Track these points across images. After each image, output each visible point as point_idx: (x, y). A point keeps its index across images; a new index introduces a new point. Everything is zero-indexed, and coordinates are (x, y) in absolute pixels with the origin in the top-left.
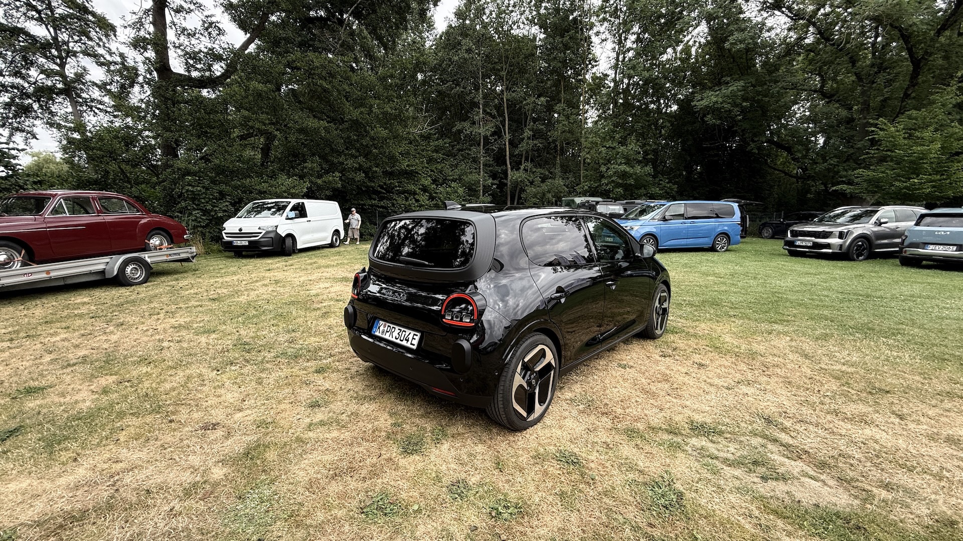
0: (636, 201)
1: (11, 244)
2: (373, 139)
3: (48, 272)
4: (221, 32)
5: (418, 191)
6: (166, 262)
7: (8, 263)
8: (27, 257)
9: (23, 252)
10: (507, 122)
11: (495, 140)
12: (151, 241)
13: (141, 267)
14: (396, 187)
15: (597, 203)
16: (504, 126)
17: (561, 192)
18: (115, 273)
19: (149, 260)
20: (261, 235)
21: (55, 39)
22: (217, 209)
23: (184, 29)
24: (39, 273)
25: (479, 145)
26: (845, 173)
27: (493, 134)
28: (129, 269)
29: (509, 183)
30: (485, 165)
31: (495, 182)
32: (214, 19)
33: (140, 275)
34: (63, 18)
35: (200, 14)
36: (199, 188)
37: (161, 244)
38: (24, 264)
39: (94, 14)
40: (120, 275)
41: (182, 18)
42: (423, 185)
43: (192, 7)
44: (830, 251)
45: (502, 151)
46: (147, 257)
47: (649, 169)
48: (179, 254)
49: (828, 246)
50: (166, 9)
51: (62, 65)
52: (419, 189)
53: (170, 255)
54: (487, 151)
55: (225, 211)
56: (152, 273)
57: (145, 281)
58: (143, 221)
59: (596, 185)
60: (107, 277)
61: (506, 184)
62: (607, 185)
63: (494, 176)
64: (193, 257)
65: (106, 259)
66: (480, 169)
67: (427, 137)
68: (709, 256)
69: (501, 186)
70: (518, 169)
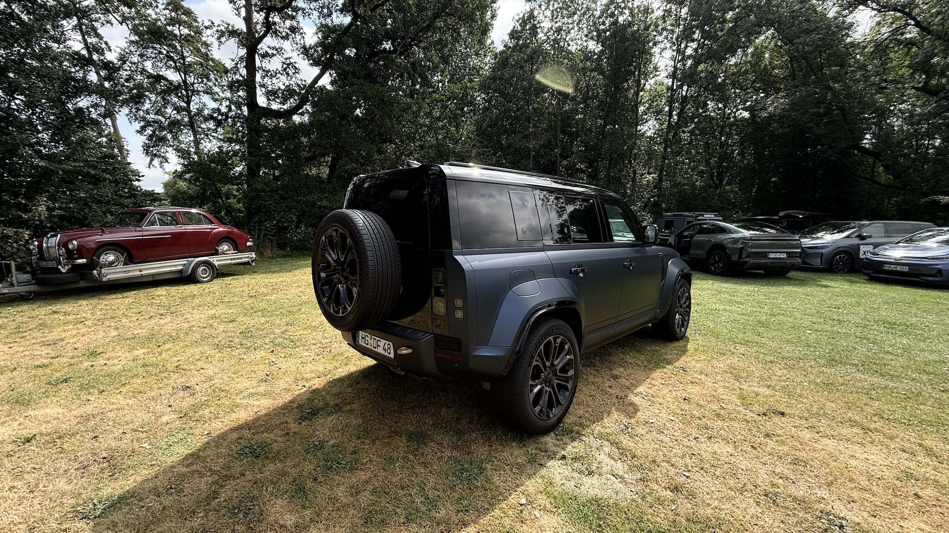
3: (141, 271)
4: (297, 70)
6: (231, 264)
7: (115, 263)
8: (127, 259)
9: (125, 254)
10: (558, 135)
11: (546, 153)
12: (221, 248)
13: (209, 269)
18: (189, 272)
19: (216, 263)
23: (268, 71)
24: (136, 271)
25: (529, 158)
28: (200, 270)
32: (292, 61)
33: (208, 275)
34: (191, 65)
35: (280, 57)
37: (228, 250)
38: (125, 264)
40: (193, 274)
41: (267, 61)
43: (275, 52)
45: (552, 163)
46: (216, 260)
48: (241, 258)
50: (256, 55)
51: (188, 103)
53: (234, 259)
57: (212, 280)
58: (215, 231)
60: (184, 275)
65: (184, 261)
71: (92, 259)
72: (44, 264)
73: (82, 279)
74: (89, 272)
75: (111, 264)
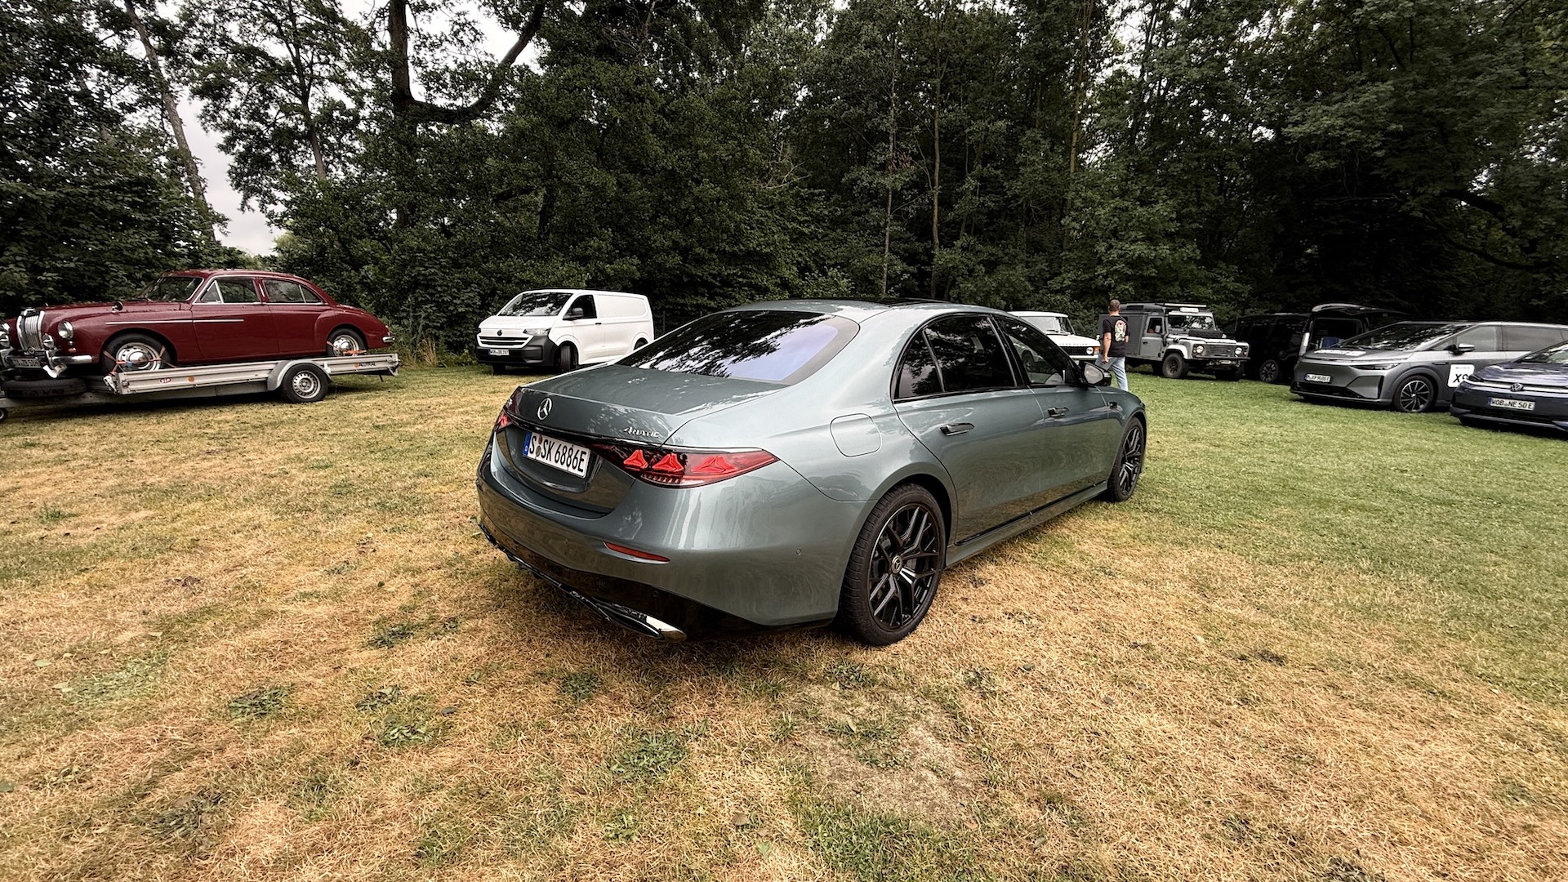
1: (148, 339)
2: (698, 200)
3: (191, 378)
5: (772, 286)
6: (354, 373)
7: (143, 364)
8: (167, 357)
9: (163, 349)
10: (937, 165)
11: (914, 196)
12: (336, 343)
13: (314, 379)
14: (738, 277)
16: (932, 174)
18: (279, 384)
19: (328, 370)
21: (297, 60)
22: (458, 302)
24: (181, 378)
25: (885, 205)
27: (911, 186)
28: (298, 380)
29: (935, 272)
30: (894, 240)
31: (911, 269)
33: (314, 389)
34: (308, 29)
37: (350, 347)
38: (164, 366)
40: (285, 388)
42: (781, 278)
45: (925, 214)
46: (327, 366)
47: (1191, 250)
48: (373, 363)
50: (407, 6)
52: (775, 284)
53: (361, 364)
54: (898, 217)
55: (468, 305)
56: (331, 388)
57: (320, 398)
58: (323, 315)
60: (271, 388)
61: (930, 272)
63: (910, 258)
64: (394, 369)
65: (270, 365)
66: (884, 245)
69: (921, 276)
70: (951, 246)
71: (102, 355)
72: (19, 362)
73: (89, 390)
74: (99, 377)
75: (136, 366)
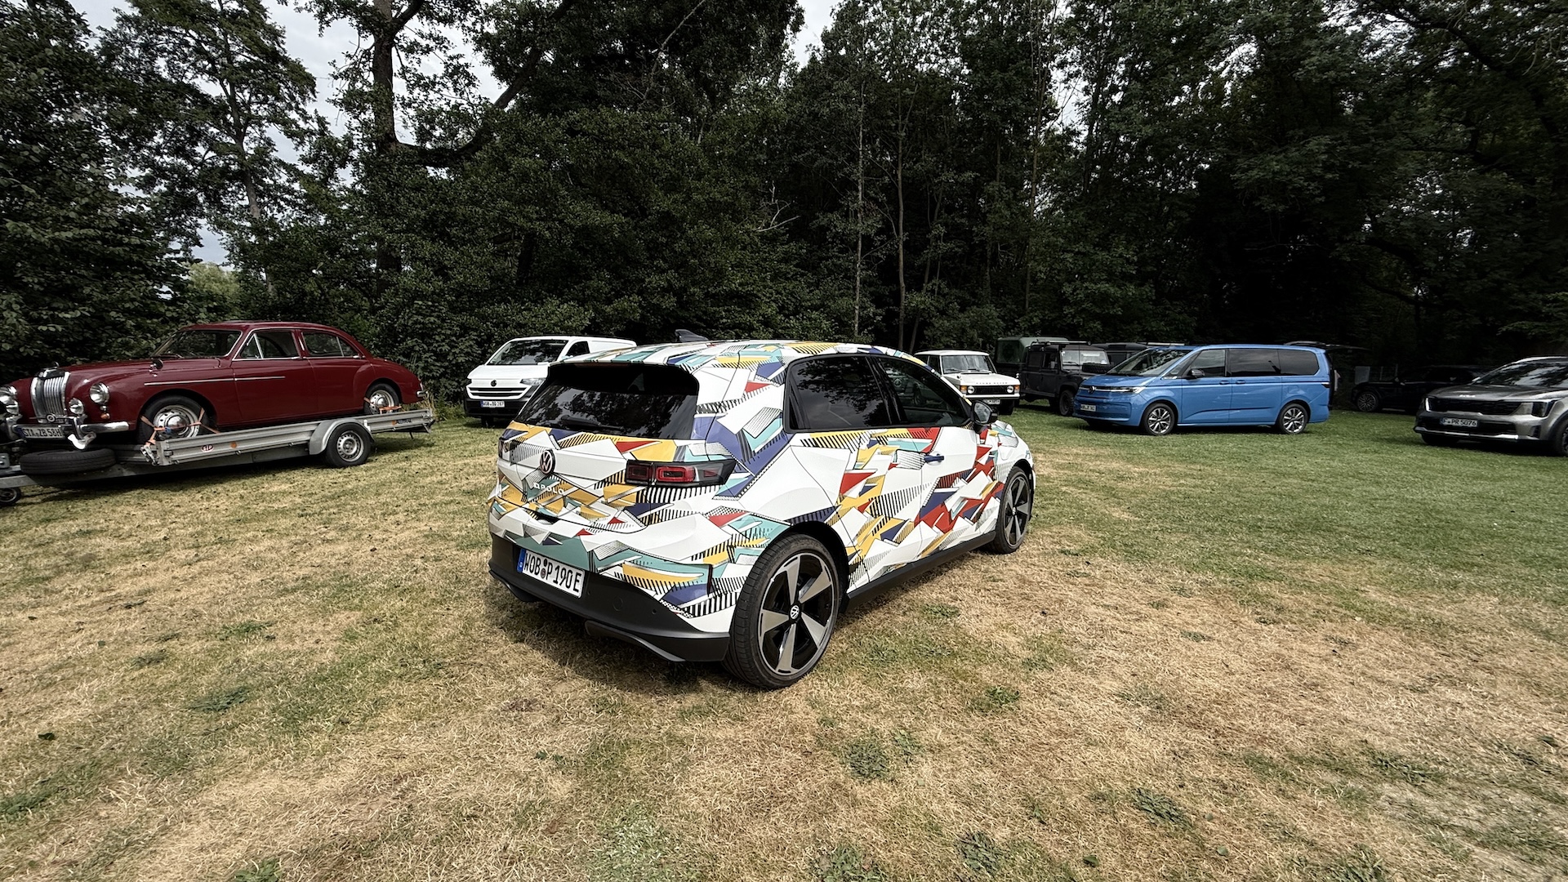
0: (1128, 344)
1: (187, 400)
2: (690, 241)
3: (234, 443)
4: (471, 81)
5: (756, 325)
6: (391, 431)
7: (182, 429)
8: (205, 421)
9: (203, 412)
10: (902, 213)
11: (882, 242)
12: (373, 400)
13: (358, 440)
14: (722, 318)
15: (1062, 346)
16: (896, 219)
17: (993, 328)
18: (324, 448)
19: (369, 428)
20: (524, 392)
21: (232, 99)
22: (457, 351)
23: (421, 77)
24: (222, 444)
25: (855, 250)
26: (1522, 296)
27: (879, 232)
28: (342, 442)
29: (902, 314)
30: (863, 282)
31: (879, 311)
32: (462, 61)
33: (357, 450)
34: (245, 67)
35: (441, 54)
36: (432, 319)
37: (386, 404)
39: (286, 61)
40: (330, 451)
41: (415, 61)
42: (763, 316)
43: (432, 44)
44: (1516, 437)
45: (892, 259)
47: (1148, 290)
48: (409, 420)
49: (1511, 428)
50: (394, 49)
51: (239, 137)
52: (758, 321)
53: (397, 421)
54: (868, 260)
55: (468, 354)
57: (364, 460)
58: (363, 368)
59: (1053, 315)
60: (312, 452)
61: (897, 315)
62: (1074, 317)
63: (878, 301)
64: (429, 425)
65: (310, 426)
66: (854, 289)
67: (771, 239)
68: (1275, 441)
69: (890, 316)
70: (919, 290)
71: (140, 421)
73: (118, 462)
74: (131, 447)
